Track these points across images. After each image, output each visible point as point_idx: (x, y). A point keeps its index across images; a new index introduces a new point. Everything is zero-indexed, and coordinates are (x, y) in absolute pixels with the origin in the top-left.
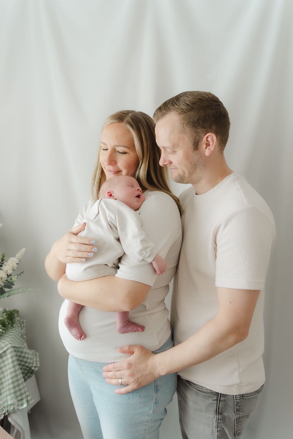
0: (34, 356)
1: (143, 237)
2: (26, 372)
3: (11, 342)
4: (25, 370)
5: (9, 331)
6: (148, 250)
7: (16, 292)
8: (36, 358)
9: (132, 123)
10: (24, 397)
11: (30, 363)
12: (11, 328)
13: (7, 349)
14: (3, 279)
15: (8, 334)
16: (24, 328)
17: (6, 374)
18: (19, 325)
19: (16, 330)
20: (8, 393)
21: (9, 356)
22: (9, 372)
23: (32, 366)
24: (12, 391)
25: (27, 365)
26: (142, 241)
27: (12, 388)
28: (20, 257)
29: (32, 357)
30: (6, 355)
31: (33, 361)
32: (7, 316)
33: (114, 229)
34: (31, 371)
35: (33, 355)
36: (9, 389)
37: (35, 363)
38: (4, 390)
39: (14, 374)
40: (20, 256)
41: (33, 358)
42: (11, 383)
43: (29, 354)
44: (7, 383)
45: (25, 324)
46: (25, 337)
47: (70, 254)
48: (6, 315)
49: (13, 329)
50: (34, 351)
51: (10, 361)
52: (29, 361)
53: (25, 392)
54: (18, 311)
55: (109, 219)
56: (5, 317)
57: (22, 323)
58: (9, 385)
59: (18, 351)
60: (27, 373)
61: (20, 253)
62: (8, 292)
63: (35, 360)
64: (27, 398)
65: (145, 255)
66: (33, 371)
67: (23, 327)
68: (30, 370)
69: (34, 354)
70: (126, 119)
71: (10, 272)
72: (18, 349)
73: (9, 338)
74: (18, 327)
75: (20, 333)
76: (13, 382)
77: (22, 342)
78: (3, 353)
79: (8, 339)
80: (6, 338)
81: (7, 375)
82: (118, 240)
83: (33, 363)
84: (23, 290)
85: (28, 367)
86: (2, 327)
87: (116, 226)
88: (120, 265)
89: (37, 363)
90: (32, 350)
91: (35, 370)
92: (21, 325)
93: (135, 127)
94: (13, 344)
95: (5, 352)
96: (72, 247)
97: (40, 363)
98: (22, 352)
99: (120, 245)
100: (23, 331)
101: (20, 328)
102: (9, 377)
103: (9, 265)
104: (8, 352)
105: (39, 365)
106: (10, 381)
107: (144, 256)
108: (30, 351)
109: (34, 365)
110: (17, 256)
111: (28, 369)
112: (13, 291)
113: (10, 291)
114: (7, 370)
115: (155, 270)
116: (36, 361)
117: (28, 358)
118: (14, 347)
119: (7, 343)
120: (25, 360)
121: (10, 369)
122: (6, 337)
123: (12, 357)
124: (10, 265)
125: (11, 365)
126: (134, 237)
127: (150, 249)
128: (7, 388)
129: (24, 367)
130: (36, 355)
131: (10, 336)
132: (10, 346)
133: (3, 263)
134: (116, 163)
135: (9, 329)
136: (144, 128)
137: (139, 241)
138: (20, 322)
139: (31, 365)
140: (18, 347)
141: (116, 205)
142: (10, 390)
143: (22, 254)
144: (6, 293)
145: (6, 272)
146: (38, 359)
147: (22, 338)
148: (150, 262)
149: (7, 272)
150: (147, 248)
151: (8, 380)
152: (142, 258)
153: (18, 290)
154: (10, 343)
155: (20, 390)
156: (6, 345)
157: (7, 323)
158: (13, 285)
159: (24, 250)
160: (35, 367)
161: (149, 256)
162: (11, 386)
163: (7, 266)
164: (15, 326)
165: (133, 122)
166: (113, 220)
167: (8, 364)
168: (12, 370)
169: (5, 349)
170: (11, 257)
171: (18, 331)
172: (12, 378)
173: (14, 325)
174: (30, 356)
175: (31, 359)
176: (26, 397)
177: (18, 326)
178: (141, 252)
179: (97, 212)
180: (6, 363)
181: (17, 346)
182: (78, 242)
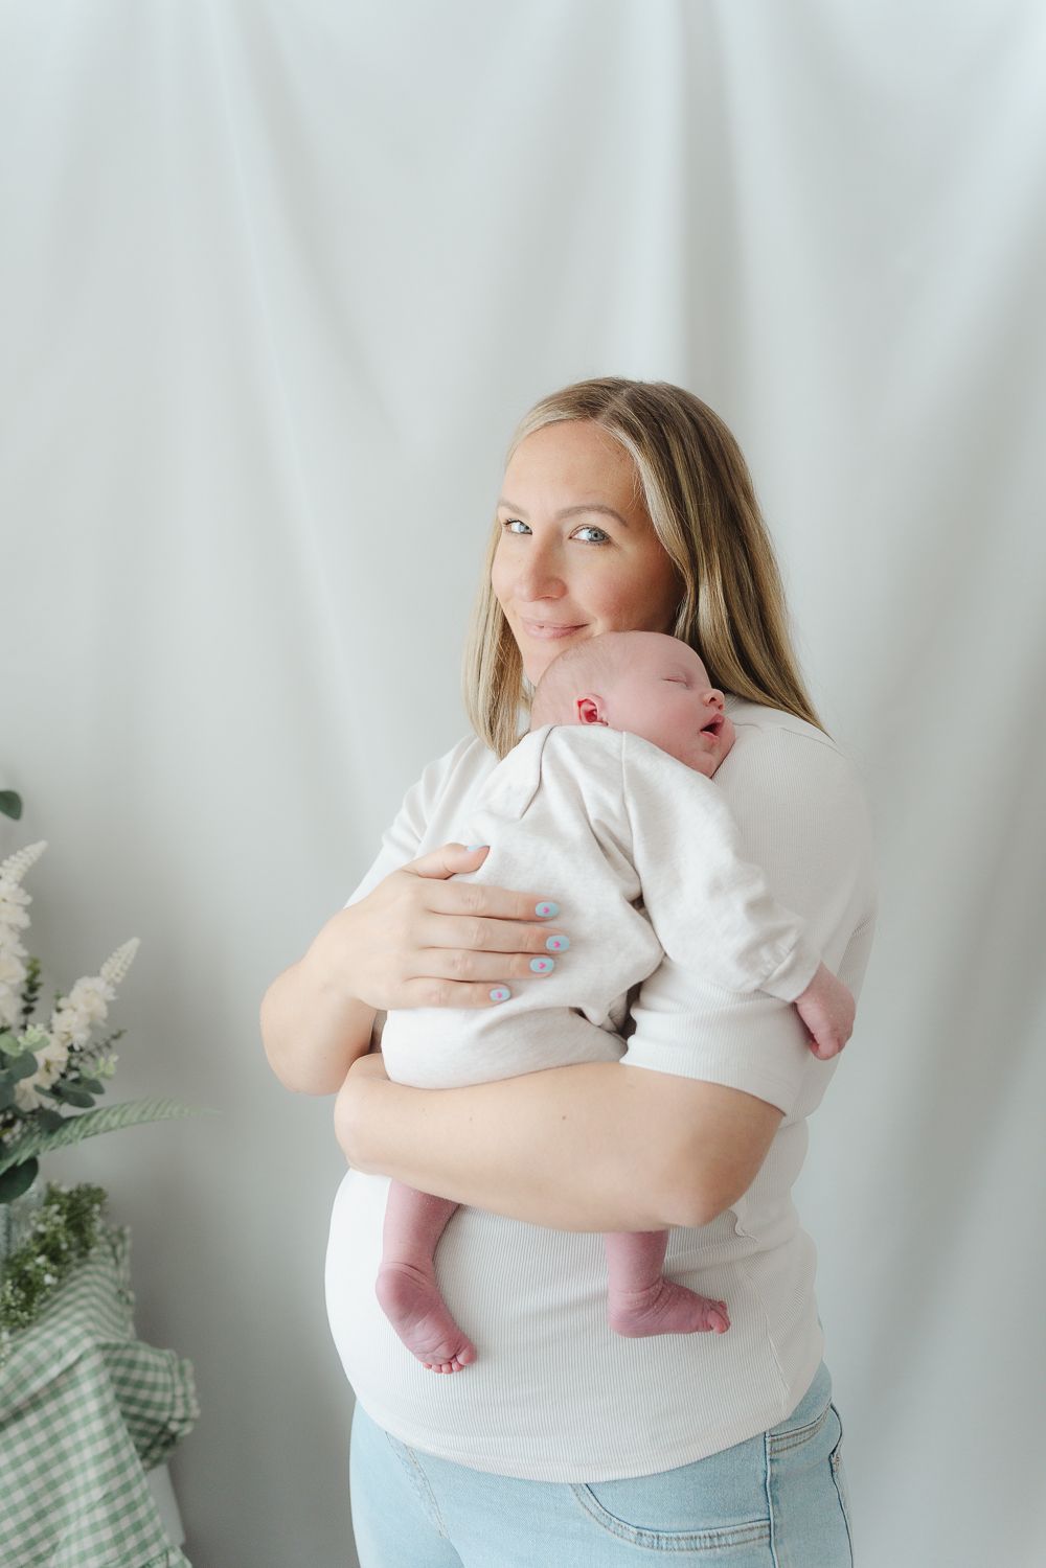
0: (176, 1375)
1: (758, 888)
2: (145, 1442)
3: (90, 1325)
4: (142, 1433)
5: (73, 1279)
6: (785, 944)
7: (115, 1121)
8: (185, 1385)
9: (636, 421)
10: (153, 1555)
11: (161, 1407)
12: (78, 1266)
13: (80, 1359)
14: (52, 1069)
15: (72, 1290)
16: (126, 1261)
17: (74, 1461)
18: (108, 1249)
19: (98, 1273)
20: (88, 1542)
21: (87, 1387)
22: (88, 1453)
23: (170, 1419)
24: (107, 1534)
25: (150, 1414)
26: (758, 907)
27: (103, 1520)
28: (117, 975)
29: (169, 1379)
30: (74, 1383)
31: (174, 1396)
32: (65, 1217)
33: (619, 855)
34: (164, 1438)
35: (171, 1373)
36: (94, 1528)
37: (179, 1402)
38: (72, 1529)
39: (109, 1463)
40: (118, 970)
41: (173, 1385)
42: (99, 1501)
43: (157, 1369)
44: (83, 1501)
45: (129, 1244)
46: (131, 1296)
47: (434, 963)
48: (59, 1213)
49: (89, 1268)
50: (175, 1355)
51: (93, 1406)
52: (158, 1397)
53: (157, 1536)
54: (100, 1190)
55: (592, 814)
56: (61, 1220)
57: (115, 1239)
58: (91, 1508)
59: (118, 1362)
60: (150, 1447)
61: (120, 958)
62: (81, 1122)
63: (179, 1391)
64: (168, 1560)
65: (769, 966)
66: (173, 1437)
67: (123, 1254)
68: (161, 1433)
69: (176, 1367)
70: (612, 406)
71: (81, 1038)
72: (116, 1355)
73: (81, 1309)
74: (102, 1258)
75: (112, 1281)
76: (108, 1498)
77: (121, 1316)
78: (60, 1375)
79: (79, 1315)
80: (67, 1311)
81: (83, 1467)
82: (638, 902)
83: (173, 1407)
84: (144, 1112)
85: (152, 1422)
86: (48, 1265)
87: (625, 843)
88: (636, 1014)
89: (186, 1404)
90: (167, 1352)
91: (181, 1434)
92: (114, 1247)
93: (646, 440)
94: (98, 1333)
95: (69, 1370)
96: (439, 931)
97: (199, 1406)
98: (132, 1364)
99: (649, 928)
100: (123, 1274)
101: (112, 1261)
102: (92, 1474)
103: (75, 1010)
104: (83, 1369)
105: (195, 1413)
106: (97, 1493)
107: (765, 973)
108: (161, 1355)
109: (179, 1413)
110: (104, 970)
111: (155, 1430)
112: (101, 1119)
113: (89, 1118)
114: (78, 1447)
115: (809, 1037)
116: (184, 1395)
117: (154, 1387)
118: (104, 1347)
119: (77, 1331)
120: (143, 1394)
121: (92, 1440)
122: (68, 1304)
123: (100, 1391)
124: (82, 1008)
125: (97, 1426)
126: (716, 888)
127: (791, 939)
128: (85, 1522)
129: (139, 1425)
130: (182, 1371)
131: (82, 1302)
132: (88, 1343)
133: (35, 999)
134: (564, 590)
135: (70, 1271)
136: (683, 444)
137: (739, 906)
138: (108, 1237)
139: (164, 1416)
140: (117, 1347)
141: (620, 751)
142: (98, 1530)
143: (125, 962)
144: (72, 1124)
145: (64, 1037)
146: (192, 1387)
147: (120, 1302)
148: (790, 999)
149: (70, 1038)
150: (780, 933)
151: (87, 1488)
152: (755, 983)
153: (123, 1114)
154: (90, 1333)
155: (138, 1527)
156: (74, 1342)
157: (64, 1246)
158: (99, 1090)
159: (132, 945)
160: (183, 1421)
161: (787, 974)
162: (101, 1514)
163: (67, 1013)
164: (96, 1254)
165: (639, 416)
166: (612, 815)
167: (87, 1420)
168: (103, 1445)
169: (71, 1357)
170: (80, 976)
171: (104, 1275)
172: (104, 1479)
173: (94, 1251)
174: (161, 1378)
175: (165, 1388)
176: (161, 1555)
177: (105, 1255)
178: (748, 956)
179: (533, 783)
180: (76, 1415)
181: (113, 1341)
182: (470, 908)
